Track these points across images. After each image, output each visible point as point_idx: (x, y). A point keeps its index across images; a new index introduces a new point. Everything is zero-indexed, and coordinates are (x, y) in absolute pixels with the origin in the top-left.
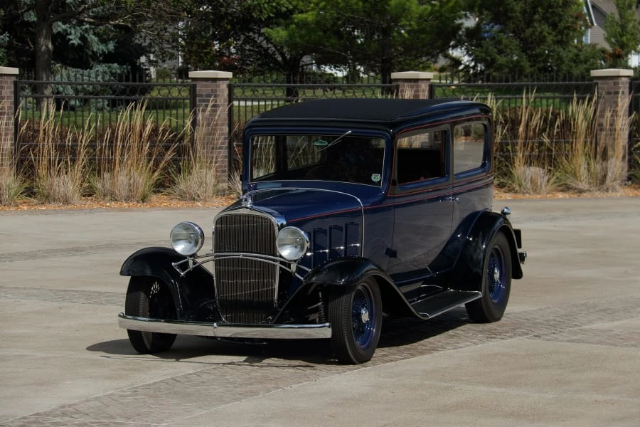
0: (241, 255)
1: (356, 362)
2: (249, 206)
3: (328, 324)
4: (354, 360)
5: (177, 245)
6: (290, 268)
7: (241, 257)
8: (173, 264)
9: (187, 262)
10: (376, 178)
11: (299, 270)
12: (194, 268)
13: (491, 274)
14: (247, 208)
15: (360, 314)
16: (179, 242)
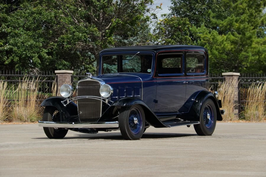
0: (87, 97)
1: (131, 139)
2: (91, 77)
3: (117, 122)
4: (130, 138)
5: (62, 93)
6: (105, 101)
7: (87, 98)
8: (62, 102)
9: (67, 101)
10: (149, 70)
11: (109, 102)
12: (69, 103)
13: (206, 116)
14: (90, 78)
15: (133, 120)
16: (63, 92)
